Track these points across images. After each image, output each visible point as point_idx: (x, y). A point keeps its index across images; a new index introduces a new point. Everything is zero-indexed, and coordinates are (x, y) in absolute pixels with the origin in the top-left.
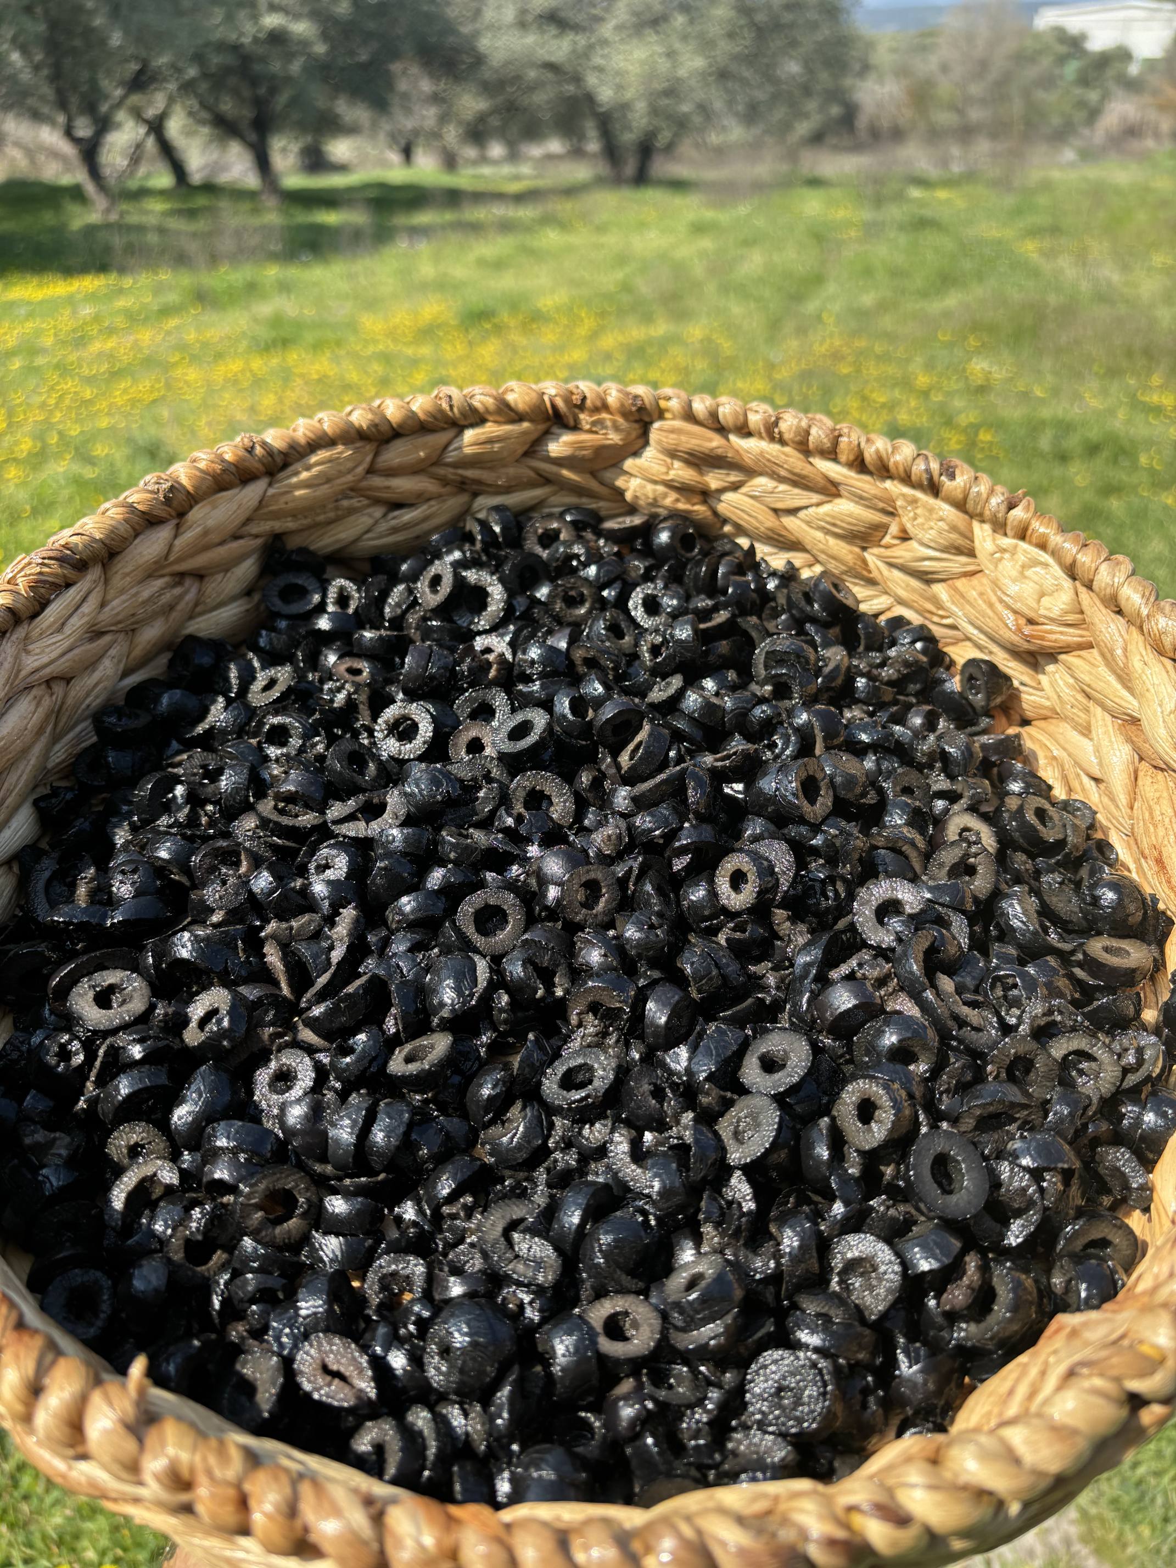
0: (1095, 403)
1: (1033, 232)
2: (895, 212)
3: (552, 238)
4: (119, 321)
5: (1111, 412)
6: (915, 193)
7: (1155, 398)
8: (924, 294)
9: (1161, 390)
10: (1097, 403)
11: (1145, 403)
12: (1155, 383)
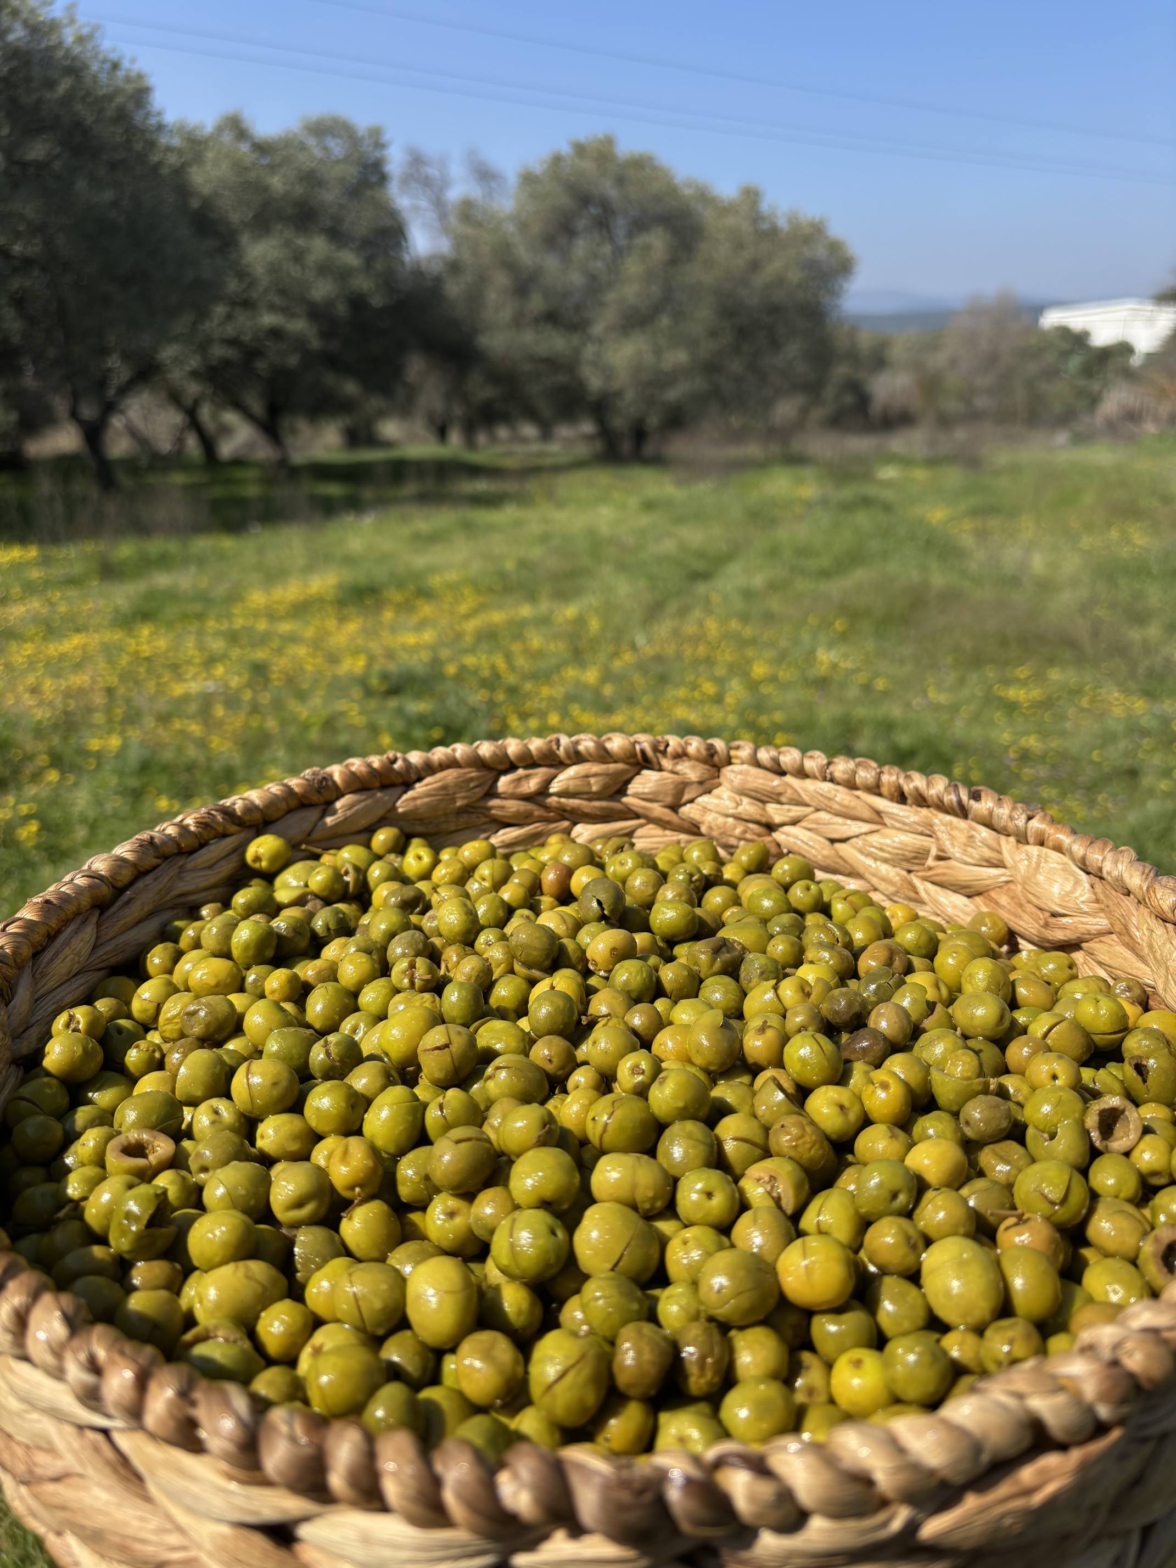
0: (938, 697)
1: (977, 512)
2: (848, 493)
3: (507, 514)
5: (954, 709)
6: (889, 473)
7: (1014, 693)
8: (825, 574)
9: (1023, 683)
10: (942, 698)
11: (1000, 698)
12: (1022, 676)
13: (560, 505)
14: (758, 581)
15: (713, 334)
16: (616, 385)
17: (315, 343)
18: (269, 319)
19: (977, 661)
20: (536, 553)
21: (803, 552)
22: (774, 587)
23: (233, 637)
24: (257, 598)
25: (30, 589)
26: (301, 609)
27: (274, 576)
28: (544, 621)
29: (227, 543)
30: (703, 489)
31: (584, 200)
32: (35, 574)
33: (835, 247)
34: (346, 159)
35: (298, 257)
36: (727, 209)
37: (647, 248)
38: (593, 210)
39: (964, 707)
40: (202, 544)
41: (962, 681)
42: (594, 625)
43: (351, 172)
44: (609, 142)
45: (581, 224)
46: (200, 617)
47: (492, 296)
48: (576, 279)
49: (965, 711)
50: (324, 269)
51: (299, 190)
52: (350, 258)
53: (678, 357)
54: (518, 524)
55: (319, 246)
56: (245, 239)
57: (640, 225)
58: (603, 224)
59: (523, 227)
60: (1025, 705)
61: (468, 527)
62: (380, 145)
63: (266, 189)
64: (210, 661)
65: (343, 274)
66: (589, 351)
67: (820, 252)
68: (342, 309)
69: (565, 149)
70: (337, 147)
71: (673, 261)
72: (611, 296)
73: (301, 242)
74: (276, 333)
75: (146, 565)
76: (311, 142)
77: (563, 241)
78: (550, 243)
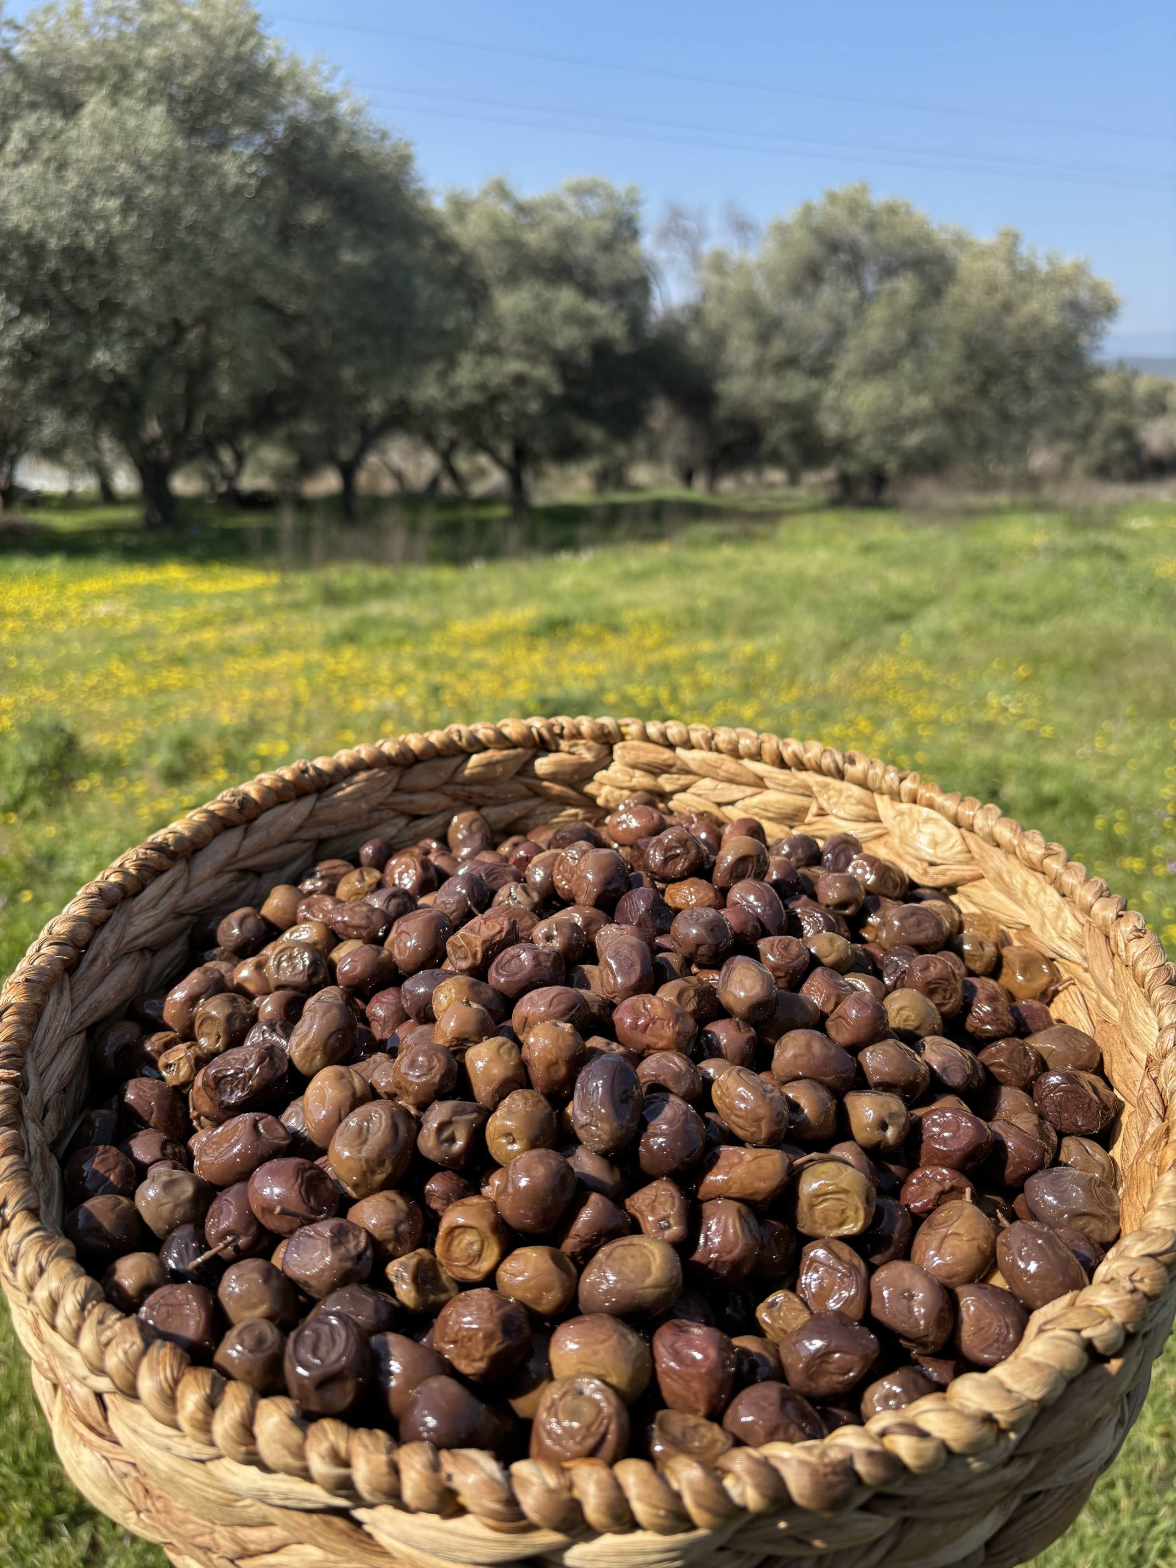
2: (1080, 540)
4: (249, 614)
5: (1123, 760)
13: (777, 547)
14: (953, 624)
15: (959, 380)
16: (852, 431)
17: (556, 389)
18: (515, 366)
20: (736, 592)
21: (1009, 597)
22: (969, 630)
23: (424, 662)
24: (460, 628)
25: (262, 611)
26: (495, 639)
27: (481, 608)
29: (446, 575)
30: (929, 533)
31: (834, 247)
33: (1099, 289)
34: (603, 216)
35: (545, 308)
36: (983, 253)
37: (894, 293)
38: (844, 257)
39: (1135, 760)
40: (423, 575)
42: (772, 662)
43: (606, 227)
44: (864, 189)
45: (829, 271)
46: (400, 642)
47: (734, 343)
48: (822, 326)
49: (1135, 764)
50: (571, 317)
51: (553, 246)
52: (598, 309)
54: (730, 564)
55: (566, 297)
56: (497, 291)
57: (888, 272)
58: (853, 269)
59: (770, 277)
61: (677, 567)
62: (634, 202)
63: (522, 245)
64: (397, 682)
65: (589, 322)
66: (830, 395)
67: (1084, 295)
68: (584, 356)
69: (818, 200)
70: (594, 204)
71: (921, 305)
72: (851, 342)
73: (548, 294)
74: (520, 380)
75: (367, 593)
76: (570, 201)
77: (809, 288)
78: (796, 290)
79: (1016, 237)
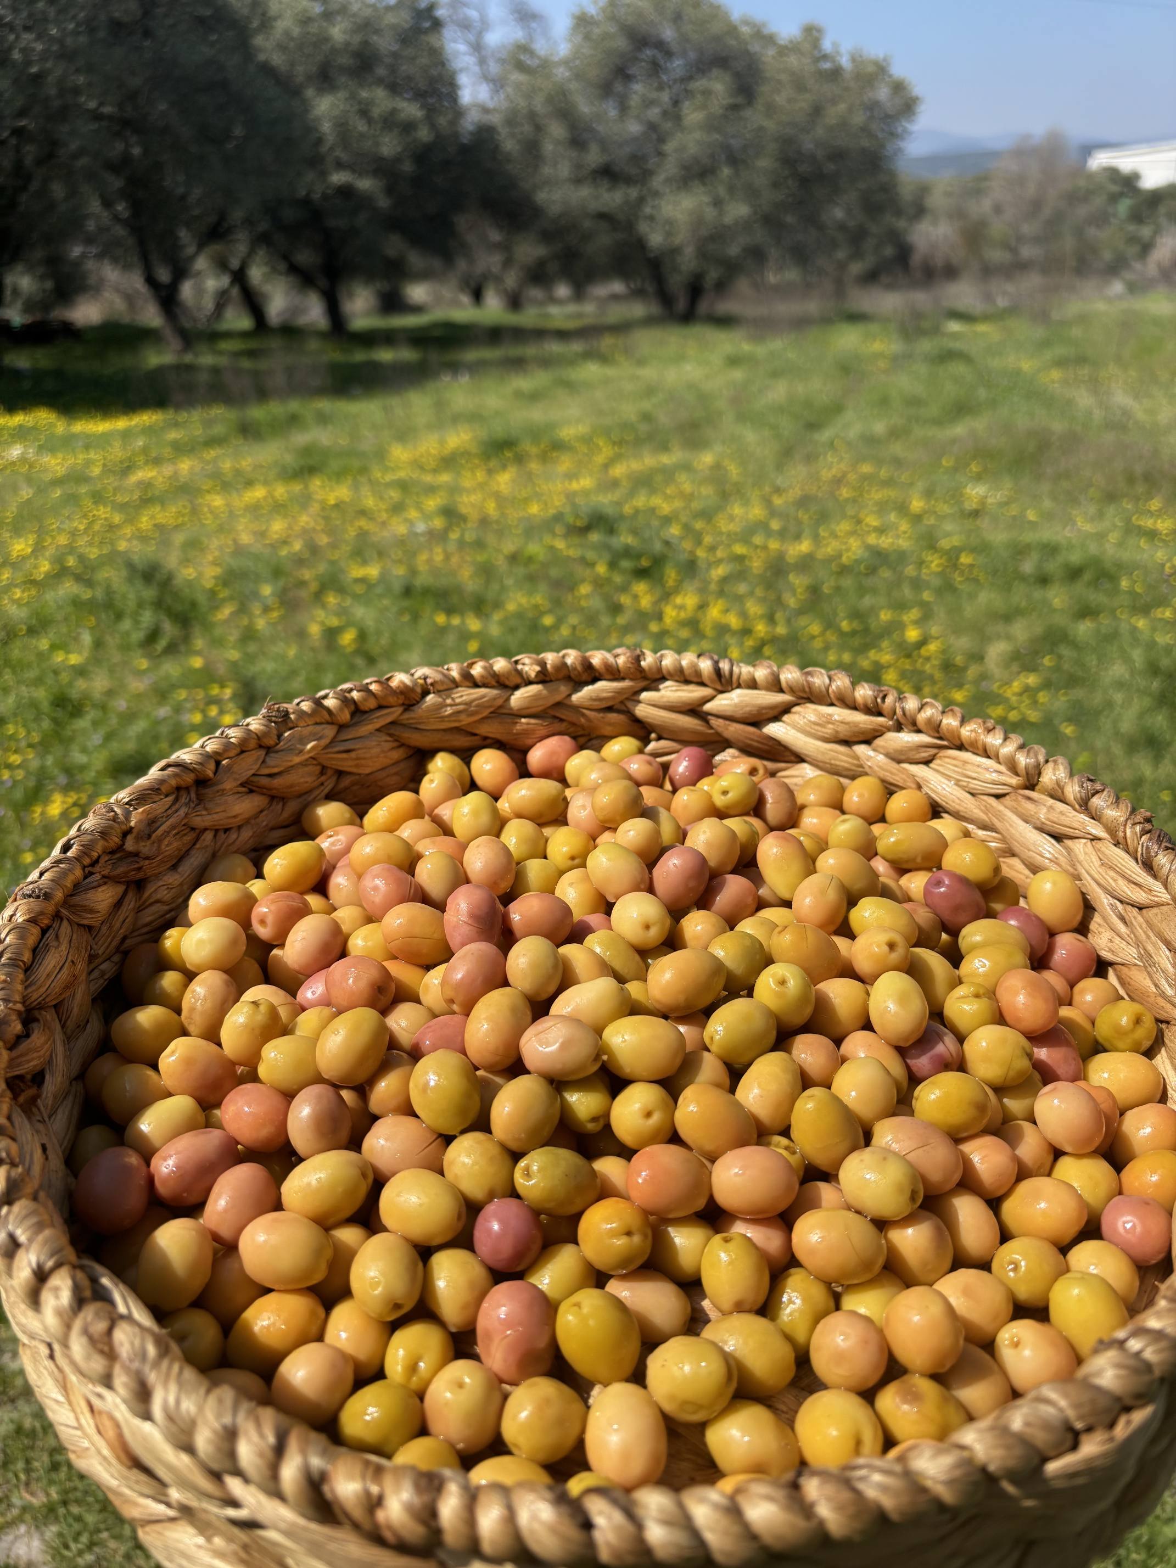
0: (1086, 526)
1: (1061, 363)
4: (167, 451)
6: (954, 326)
7: (1149, 523)
8: (938, 422)
9: (1159, 514)
10: (1088, 528)
11: (1139, 527)
12: (1153, 508)
13: (641, 362)
14: (879, 428)
15: (775, 185)
16: (678, 240)
17: (383, 202)
18: (338, 178)
19: (1111, 497)
20: (646, 405)
21: (914, 402)
22: (895, 434)
23: (403, 486)
24: (399, 453)
25: (181, 449)
26: (449, 462)
27: (404, 435)
28: (686, 467)
30: (777, 345)
31: (641, 41)
32: (173, 435)
33: (899, 87)
35: (364, 113)
36: (784, 51)
37: (707, 93)
38: (649, 52)
39: (1111, 535)
40: (324, 405)
41: (1100, 515)
43: (403, 19)
45: (637, 68)
46: (364, 470)
47: (548, 147)
48: (634, 128)
49: (1113, 537)
50: (390, 122)
51: (356, 39)
52: (411, 110)
53: (738, 210)
54: (608, 380)
55: (381, 100)
56: (310, 92)
57: (700, 68)
59: (578, 73)
60: (1165, 532)
61: (569, 385)
63: (327, 39)
64: (397, 508)
65: (408, 127)
66: (649, 206)
67: (883, 93)
68: (408, 167)
71: (735, 108)
72: (669, 147)
73: (364, 94)
74: (346, 192)
77: (618, 87)
78: (606, 89)
79: (819, 30)
